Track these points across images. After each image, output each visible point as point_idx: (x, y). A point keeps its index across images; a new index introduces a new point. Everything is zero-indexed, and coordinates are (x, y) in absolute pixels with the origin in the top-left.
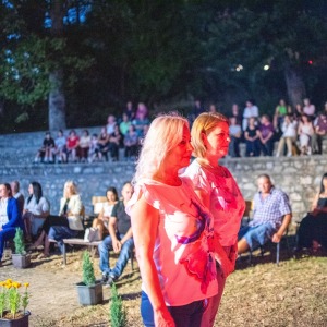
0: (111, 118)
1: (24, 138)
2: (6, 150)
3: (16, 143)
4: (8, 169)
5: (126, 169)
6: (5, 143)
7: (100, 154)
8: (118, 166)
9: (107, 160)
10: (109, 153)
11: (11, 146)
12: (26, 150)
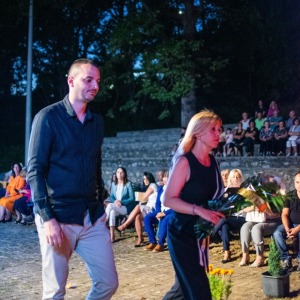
0: (245, 115)
1: (158, 134)
2: (143, 144)
3: (151, 138)
4: (147, 162)
5: (263, 163)
6: (141, 138)
7: (236, 149)
8: (255, 160)
9: (242, 155)
10: (244, 148)
11: (147, 141)
12: (161, 144)
